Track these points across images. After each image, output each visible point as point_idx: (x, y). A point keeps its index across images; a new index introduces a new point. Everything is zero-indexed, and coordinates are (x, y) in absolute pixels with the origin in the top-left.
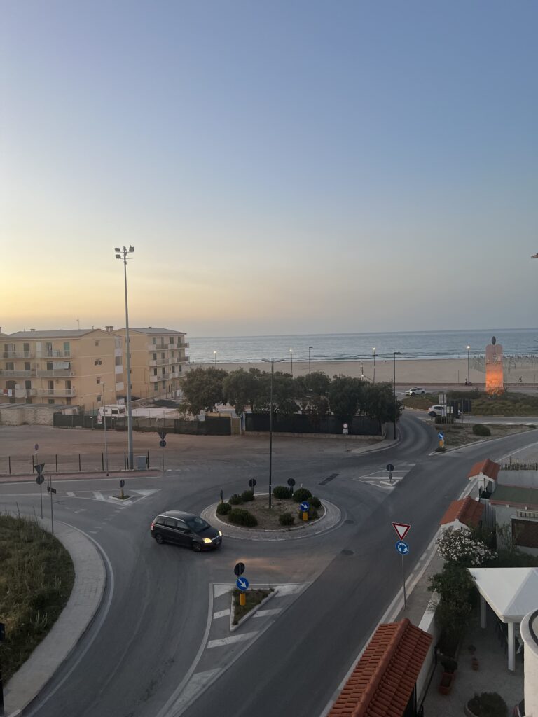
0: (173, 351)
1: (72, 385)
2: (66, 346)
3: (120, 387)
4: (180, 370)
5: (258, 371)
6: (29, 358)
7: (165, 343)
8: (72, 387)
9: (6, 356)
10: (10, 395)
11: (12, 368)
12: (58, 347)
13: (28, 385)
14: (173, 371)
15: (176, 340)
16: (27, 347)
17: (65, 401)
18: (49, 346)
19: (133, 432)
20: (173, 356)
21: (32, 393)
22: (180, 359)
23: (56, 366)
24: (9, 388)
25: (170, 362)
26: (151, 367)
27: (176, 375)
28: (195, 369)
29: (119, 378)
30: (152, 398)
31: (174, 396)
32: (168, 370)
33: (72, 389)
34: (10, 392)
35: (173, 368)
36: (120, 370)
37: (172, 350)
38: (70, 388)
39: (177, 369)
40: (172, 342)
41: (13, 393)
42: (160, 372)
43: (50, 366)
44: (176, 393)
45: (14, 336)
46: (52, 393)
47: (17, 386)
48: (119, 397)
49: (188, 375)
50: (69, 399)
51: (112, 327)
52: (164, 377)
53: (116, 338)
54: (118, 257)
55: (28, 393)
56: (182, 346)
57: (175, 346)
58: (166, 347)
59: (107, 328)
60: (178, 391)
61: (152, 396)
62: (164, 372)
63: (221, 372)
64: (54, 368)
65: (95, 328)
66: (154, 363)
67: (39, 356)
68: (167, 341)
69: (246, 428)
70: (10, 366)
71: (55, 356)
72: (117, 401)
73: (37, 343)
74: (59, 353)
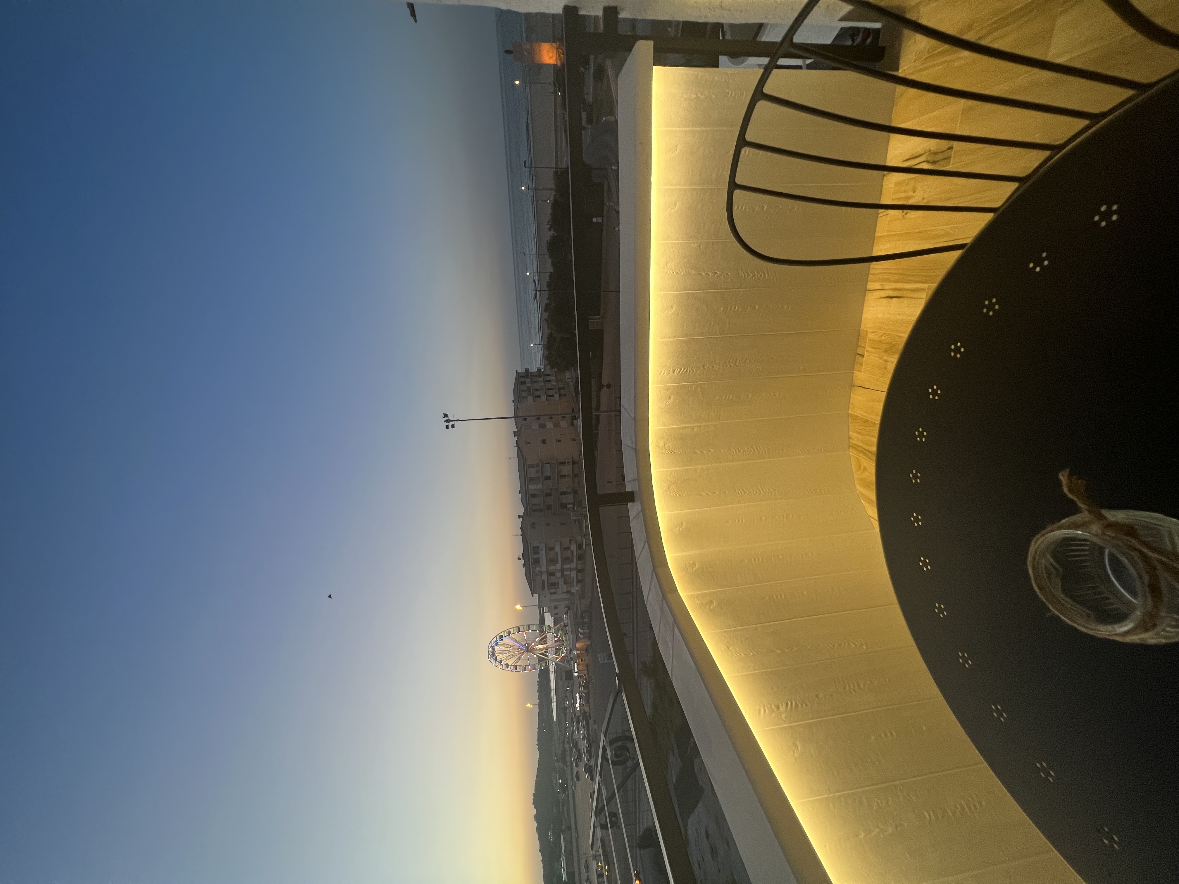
0: (533, 382)
1: (563, 461)
2: (532, 466)
3: (564, 424)
4: (549, 375)
5: (546, 305)
6: (542, 493)
7: (525, 388)
8: (564, 461)
9: (540, 510)
10: (572, 506)
11: (550, 506)
12: (532, 473)
13: (563, 493)
14: (550, 381)
15: (523, 380)
16: (533, 496)
17: (576, 466)
18: (531, 480)
19: (601, 410)
20: (536, 382)
21: (570, 490)
22: (540, 377)
23: (548, 473)
24: (566, 507)
25: (542, 384)
26: (547, 400)
27: (553, 378)
28: (547, 362)
29: (557, 425)
30: (573, 397)
31: (571, 380)
32: (549, 386)
33: (566, 461)
34: (569, 506)
35: (547, 381)
36: (550, 425)
37: (531, 383)
38: (565, 463)
39: (548, 378)
40: (524, 383)
41: (570, 504)
42: (550, 393)
43: (548, 478)
44: (568, 379)
45: (525, 507)
46: (569, 475)
47: (565, 501)
48: (572, 424)
49: (552, 367)
50: (574, 463)
51: (514, 432)
52: (555, 389)
53: (523, 429)
54: (453, 426)
55: (570, 493)
56: (527, 374)
57: (528, 380)
58: (529, 388)
59: (515, 436)
60: (567, 377)
61: (572, 398)
62: (551, 389)
63: (548, 338)
64: (550, 475)
65: (516, 445)
66: (543, 398)
67: (539, 486)
68: (524, 387)
69: (597, 315)
70: (549, 507)
71: (540, 474)
72: (576, 426)
73: (530, 488)
74: (537, 472)
